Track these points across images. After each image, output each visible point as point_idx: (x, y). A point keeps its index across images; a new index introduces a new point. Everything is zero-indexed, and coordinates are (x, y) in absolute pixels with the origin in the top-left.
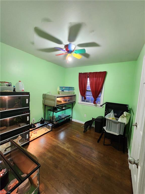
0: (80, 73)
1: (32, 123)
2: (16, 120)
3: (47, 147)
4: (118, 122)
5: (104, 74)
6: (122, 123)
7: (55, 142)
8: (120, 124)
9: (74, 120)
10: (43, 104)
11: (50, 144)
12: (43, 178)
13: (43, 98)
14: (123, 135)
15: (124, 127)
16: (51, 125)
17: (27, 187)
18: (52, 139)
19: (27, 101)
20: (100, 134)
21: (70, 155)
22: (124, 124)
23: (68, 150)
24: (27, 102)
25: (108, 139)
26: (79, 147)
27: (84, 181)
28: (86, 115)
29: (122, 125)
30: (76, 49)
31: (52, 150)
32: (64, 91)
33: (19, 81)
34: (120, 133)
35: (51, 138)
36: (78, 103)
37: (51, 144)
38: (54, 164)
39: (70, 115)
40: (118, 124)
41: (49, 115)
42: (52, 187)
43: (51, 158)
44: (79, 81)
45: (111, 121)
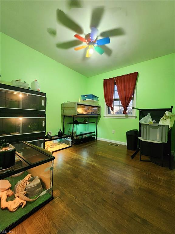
0: (104, 80)
1: (48, 133)
2: (30, 127)
3: (65, 160)
4: (159, 125)
5: (135, 76)
6: (165, 126)
7: (75, 156)
8: (160, 128)
9: (99, 138)
10: (62, 115)
11: (69, 157)
12: (59, 185)
13: (62, 108)
14: (166, 142)
15: (168, 132)
16: (71, 140)
17: (38, 189)
18: (71, 154)
19: (43, 102)
20: (134, 152)
21: (94, 167)
22: (167, 127)
23: (91, 163)
24: (43, 105)
25: (146, 155)
26: (106, 162)
27: (114, 192)
28: (114, 130)
29: (164, 128)
30: (98, 39)
31: (72, 162)
32: (86, 100)
33: (35, 80)
34: (162, 140)
35: (71, 152)
36: (104, 116)
37: (71, 158)
38: (73, 174)
39: (94, 132)
40: (159, 128)
41: (69, 130)
42: (70, 195)
43: (69, 169)
44: (104, 89)
45: (148, 127)
